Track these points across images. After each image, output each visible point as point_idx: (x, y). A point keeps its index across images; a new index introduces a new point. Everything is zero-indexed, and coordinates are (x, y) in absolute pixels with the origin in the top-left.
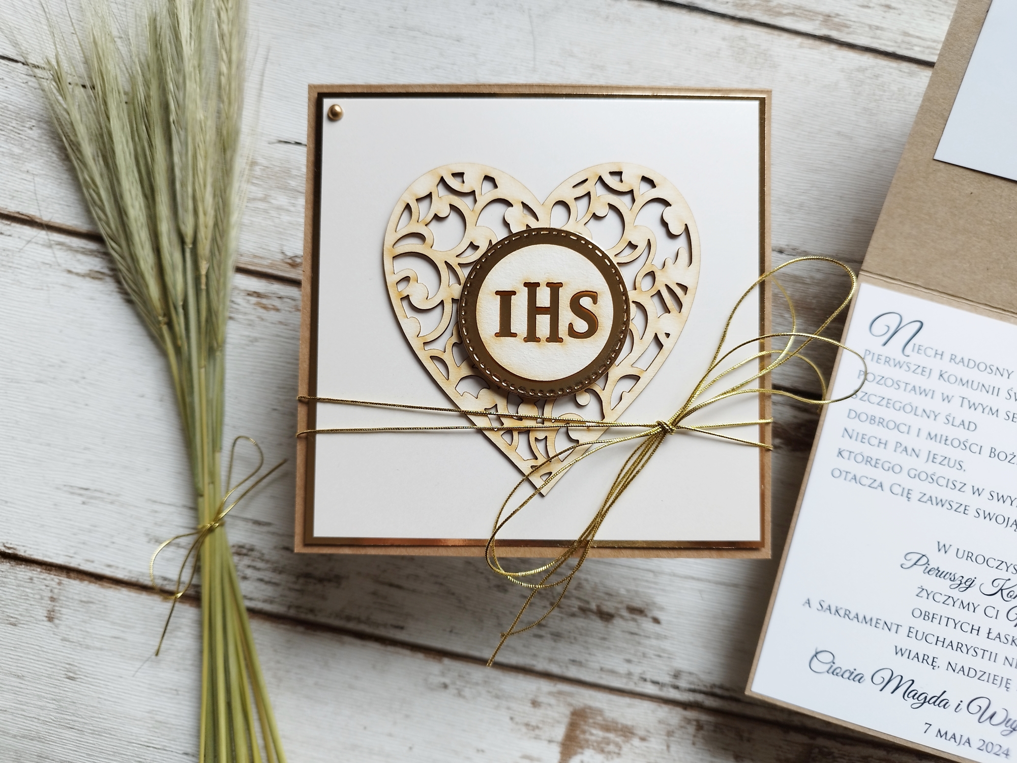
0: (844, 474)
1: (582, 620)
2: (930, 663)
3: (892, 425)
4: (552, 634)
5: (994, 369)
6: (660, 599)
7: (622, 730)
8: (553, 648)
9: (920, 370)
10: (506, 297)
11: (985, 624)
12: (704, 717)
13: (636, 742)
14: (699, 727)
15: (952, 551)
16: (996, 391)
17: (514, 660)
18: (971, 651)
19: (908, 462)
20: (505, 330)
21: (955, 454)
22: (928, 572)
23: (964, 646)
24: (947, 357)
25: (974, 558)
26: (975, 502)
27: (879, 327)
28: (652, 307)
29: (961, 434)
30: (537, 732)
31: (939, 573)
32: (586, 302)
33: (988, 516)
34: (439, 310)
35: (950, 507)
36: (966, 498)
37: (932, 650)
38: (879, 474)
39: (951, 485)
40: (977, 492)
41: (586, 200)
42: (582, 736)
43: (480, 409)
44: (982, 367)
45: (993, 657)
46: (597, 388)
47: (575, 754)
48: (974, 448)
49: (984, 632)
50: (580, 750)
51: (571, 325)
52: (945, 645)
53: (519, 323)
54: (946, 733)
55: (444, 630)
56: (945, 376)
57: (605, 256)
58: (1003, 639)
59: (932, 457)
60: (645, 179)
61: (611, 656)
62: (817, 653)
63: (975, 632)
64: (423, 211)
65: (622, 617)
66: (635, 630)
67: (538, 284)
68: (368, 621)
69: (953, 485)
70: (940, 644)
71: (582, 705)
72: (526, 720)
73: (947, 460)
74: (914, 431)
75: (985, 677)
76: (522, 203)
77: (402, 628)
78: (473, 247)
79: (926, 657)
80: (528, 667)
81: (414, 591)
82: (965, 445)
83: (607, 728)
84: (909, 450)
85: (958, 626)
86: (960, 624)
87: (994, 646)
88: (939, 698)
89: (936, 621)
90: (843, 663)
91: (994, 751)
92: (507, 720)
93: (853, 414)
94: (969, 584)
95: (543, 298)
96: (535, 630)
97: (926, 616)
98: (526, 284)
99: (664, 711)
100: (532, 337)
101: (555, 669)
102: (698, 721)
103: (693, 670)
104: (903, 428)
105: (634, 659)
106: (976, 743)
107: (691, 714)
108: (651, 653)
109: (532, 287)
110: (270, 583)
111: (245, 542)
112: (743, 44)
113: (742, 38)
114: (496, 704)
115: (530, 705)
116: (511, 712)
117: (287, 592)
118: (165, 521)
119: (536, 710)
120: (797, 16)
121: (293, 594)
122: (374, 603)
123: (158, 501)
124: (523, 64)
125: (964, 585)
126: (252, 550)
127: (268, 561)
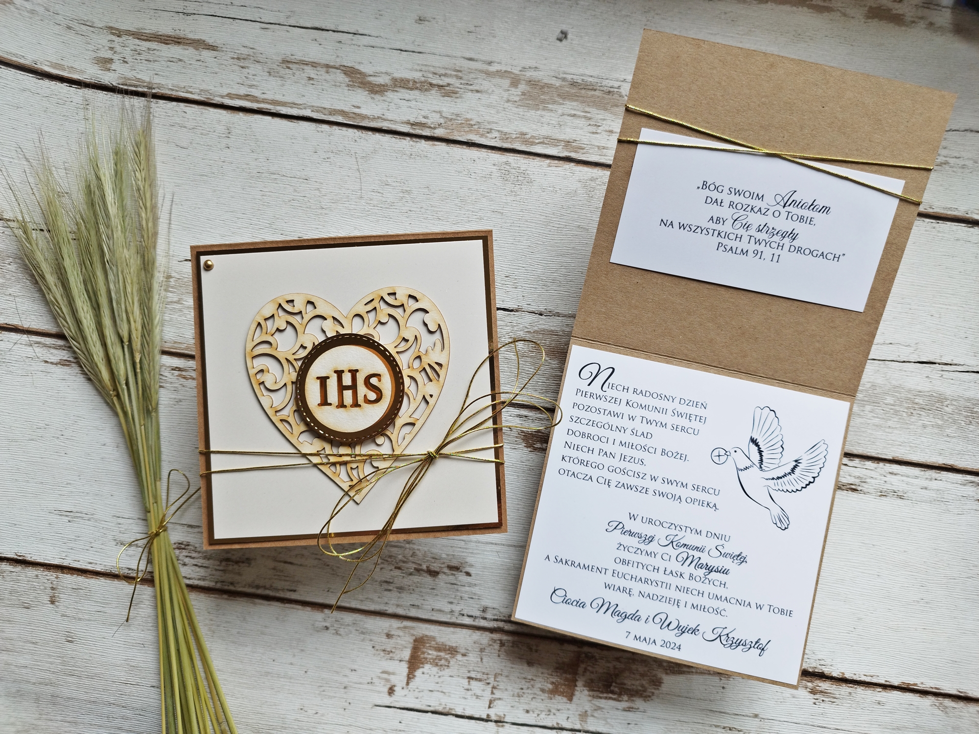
0: (567, 472)
1: (417, 577)
2: (628, 592)
3: (596, 438)
4: (397, 588)
5: (663, 396)
6: (470, 560)
7: (449, 650)
8: (399, 598)
9: (613, 400)
10: (323, 380)
11: (662, 565)
12: (505, 638)
13: (459, 657)
14: (502, 644)
15: (639, 519)
16: (664, 411)
17: (372, 607)
18: (654, 583)
19: (608, 462)
20: (324, 402)
21: (638, 455)
22: (624, 533)
23: (649, 580)
24: (631, 390)
25: (653, 523)
26: (652, 486)
27: (585, 373)
28: (421, 378)
29: (642, 441)
30: (391, 655)
31: (631, 534)
32: (374, 381)
33: (662, 494)
34: (284, 389)
35: (636, 490)
36: (647, 483)
37: (628, 584)
38: (589, 471)
39: (636, 475)
40: (653, 479)
41: (373, 313)
42: (422, 656)
43: (314, 452)
44: (655, 395)
45: (669, 586)
46: (388, 433)
47: (419, 668)
48: (651, 450)
49: (662, 570)
50: (422, 666)
51: (365, 396)
52: (637, 580)
53: (333, 396)
54: (640, 637)
55: (323, 590)
56: (631, 403)
57: (386, 350)
58: (674, 574)
59: (623, 458)
60: (410, 296)
61: (438, 600)
62: (555, 591)
63: (656, 571)
64: (270, 326)
65: (445, 573)
66: (455, 582)
67: (343, 371)
68: (271, 588)
70: (633, 580)
71: (421, 635)
72: (383, 648)
73: (633, 458)
74: (611, 441)
75: (664, 599)
76: (333, 317)
77: (295, 591)
78: (303, 347)
79: (625, 589)
80: (382, 611)
81: (301, 565)
82: (644, 448)
83: (439, 649)
84: (608, 454)
85: (645, 567)
87: (669, 579)
88: (634, 615)
89: (630, 565)
90: (571, 596)
91: (671, 647)
92: (370, 648)
93: (570, 432)
94: (651, 539)
95: (347, 380)
96: (385, 586)
97: (624, 562)
98: (336, 372)
99: (477, 635)
100: (341, 405)
101: (400, 611)
102: (501, 640)
103: (495, 606)
104: (603, 439)
105: (455, 601)
106: (659, 643)
107: (496, 636)
108: (466, 596)
109: (339, 373)
110: (202, 566)
111: (183, 540)
112: (508, 167)
113: (507, 163)
114: (362, 638)
115: (385, 637)
116: (372, 642)
117: (214, 572)
118: (126, 530)
119: (390, 640)
120: (546, 144)
121: (218, 573)
122: (274, 575)
123: (121, 516)
124: (353, 193)
125: (647, 541)
126: (188, 545)
127: (199, 552)
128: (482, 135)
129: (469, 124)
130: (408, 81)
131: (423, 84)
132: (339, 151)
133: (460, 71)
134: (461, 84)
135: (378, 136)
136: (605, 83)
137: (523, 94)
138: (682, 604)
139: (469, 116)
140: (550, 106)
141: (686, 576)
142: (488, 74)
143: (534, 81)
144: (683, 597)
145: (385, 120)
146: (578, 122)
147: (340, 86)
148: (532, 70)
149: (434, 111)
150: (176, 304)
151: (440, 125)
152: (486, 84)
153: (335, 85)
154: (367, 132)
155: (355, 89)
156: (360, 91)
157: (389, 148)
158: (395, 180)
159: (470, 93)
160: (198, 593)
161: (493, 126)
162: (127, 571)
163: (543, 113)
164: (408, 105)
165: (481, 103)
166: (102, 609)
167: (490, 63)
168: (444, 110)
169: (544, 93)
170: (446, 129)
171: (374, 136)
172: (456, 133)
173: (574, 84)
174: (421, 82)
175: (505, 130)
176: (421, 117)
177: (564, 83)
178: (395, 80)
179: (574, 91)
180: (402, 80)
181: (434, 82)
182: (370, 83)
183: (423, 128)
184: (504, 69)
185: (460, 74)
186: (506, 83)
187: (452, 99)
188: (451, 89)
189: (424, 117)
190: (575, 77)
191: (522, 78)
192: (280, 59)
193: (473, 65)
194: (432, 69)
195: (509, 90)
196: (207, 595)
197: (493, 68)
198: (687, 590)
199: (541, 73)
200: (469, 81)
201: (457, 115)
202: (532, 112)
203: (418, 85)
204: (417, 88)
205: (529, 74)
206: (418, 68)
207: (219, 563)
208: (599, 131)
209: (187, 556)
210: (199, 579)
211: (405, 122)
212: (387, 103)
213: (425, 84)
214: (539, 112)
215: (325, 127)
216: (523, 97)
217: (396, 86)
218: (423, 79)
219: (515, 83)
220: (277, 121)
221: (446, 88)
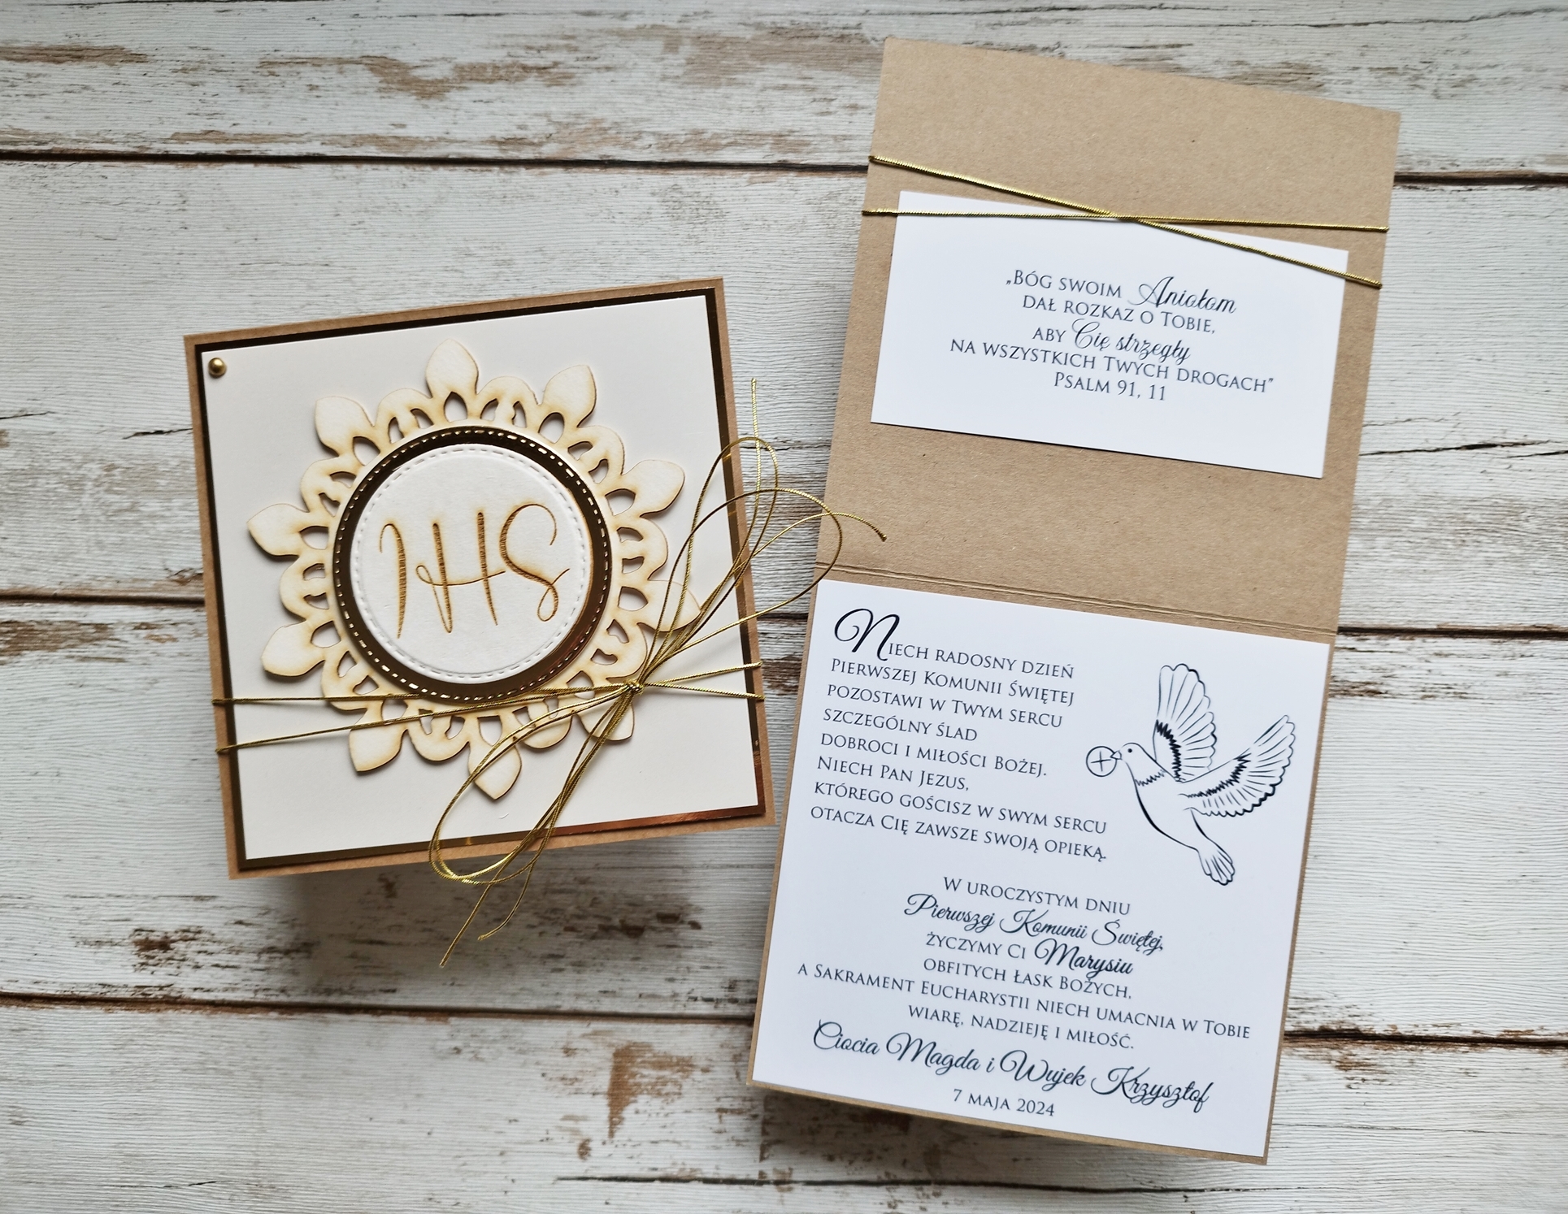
0: (826, 812)
1: (605, 941)
2: (952, 1020)
3: (874, 746)
4: (573, 964)
6: (695, 899)
7: (678, 1064)
8: (579, 981)
9: (901, 675)
11: (1010, 966)
13: (698, 1075)
15: (963, 887)
16: (996, 688)
17: (534, 1004)
18: (998, 1000)
19: (899, 788)
21: (953, 770)
22: (938, 915)
23: (989, 995)
24: (932, 654)
25: (989, 892)
26: (982, 825)
27: (847, 629)
29: (960, 745)
30: (576, 1085)
31: (950, 915)
33: (1001, 839)
35: (954, 835)
36: (973, 821)
37: (953, 1005)
38: (866, 807)
39: (952, 808)
40: (984, 812)
42: (631, 1081)
44: (976, 660)
45: (1024, 1003)
47: (628, 1103)
48: (976, 760)
49: (1010, 976)
50: (632, 1098)
52: (967, 997)
54: (979, 1098)
55: (444, 984)
56: (933, 678)
58: (1033, 980)
59: (925, 778)
61: (648, 978)
62: (820, 1027)
63: (1000, 977)
65: (653, 929)
66: (674, 942)
68: (351, 991)
69: (954, 807)
70: (961, 996)
71: (625, 1043)
72: (561, 1074)
73: (945, 778)
74: (902, 750)
75: (1018, 1028)
77: (394, 991)
79: (946, 1014)
80: (552, 1009)
81: (400, 944)
82: (964, 758)
83: (659, 1065)
84: (899, 773)
85: (980, 973)
86: (981, 970)
87: (1024, 990)
88: (966, 1059)
89: (953, 971)
90: (852, 1034)
91: (1037, 1110)
92: (539, 1077)
93: (828, 740)
94: (987, 922)
96: (553, 964)
97: (941, 966)
99: (724, 1032)
101: (584, 1006)
103: (750, 976)
104: (888, 748)
105: (678, 976)
106: (1015, 1104)
108: (696, 965)
110: (227, 967)
111: (189, 924)
112: (678, 195)
113: (675, 188)
114: (522, 1061)
115: (563, 1055)
116: (540, 1067)
117: (250, 974)
118: (90, 917)
119: (571, 1059)
120: (741, 145)
121: (258, 974)
122: (356, 967)
123: (79, 895)
124: (412, 278)
125: (981, 925)
126: (199, 932)
127: (220, 942)
128: (625, 146)
129: (601, 129)
130: (484, 67)
131: (511, 69)
132: (378, 207)
133: (572, 37)
134: (578, 59)
135: (443, 172)
136: (832, 21)
137: (690, 62)
138: (1051, 1033)
139: (598, 115)
140: (740, 77)
141: (1055, 982)
142: (623, 35)
143: (707, 36)
144: (1051, 1020)
145: (452, 141)
146: (793, 98)
147: (365, 93)
148: (700, 17)
149: (537, 115)
150: (127, 513)
151: (549, 137)
152: (620, 54)
153: (357, 93)
154: (422, 168)
155: (392, 95)
156: (401, 96)
157: (465, 191)
158: (481, 245)
159: (595, 74)
160: (226, 1015)
161: (644, 127)
162: (99, 990)
163: (729, 90)
164: (491, 109)
165: (617, 87)
166: (67, 1061)
167: (624, 16)
168: (554, 109)
169: (726, 56)
170: (560, 142)
171: (435, 172)
172: (578, 148)
173: (777, 32)
174: (507, 67)
175: (665, 129)
176: (514, 128)
177: (759, 33)
178: (460, 69)
179: (778, 43)
180: (473, 67)
181: (530, 62)
182: (417, 80)
183: (521, 147)
184: (650, 22)
185: (573, 43)
186: (657, 46)
187: (565, 88)
188: (561, 70)
189: (520, 127)
190: (777, 19)
191: (684, 33)
192: (256, 60)
193: (594, 23)
194: (523, 41)
195: (663, 59)
196: (242, 1016)
197: (630, 24)
198: (1058, 1008)
199: (716, 20)
200: (591, 52)
201: (578, 116)
202: (710, 92)
203: (502, 72)
204: (500, 78)
205: (696, 25)
206: (499, 42)
207: (256, 958)
208: (832, 109)
209: (200, 952)
210: (226, 990)
211: (487, 141)
212: (452, 112)
213: (514, 69)
214: (722, 91)
215: (349, 168)
216: (690, 67)
217: (462, 79)
218: (509, 60)
219: (672, 45)
220: (264, 168)
221: (552, 70)
